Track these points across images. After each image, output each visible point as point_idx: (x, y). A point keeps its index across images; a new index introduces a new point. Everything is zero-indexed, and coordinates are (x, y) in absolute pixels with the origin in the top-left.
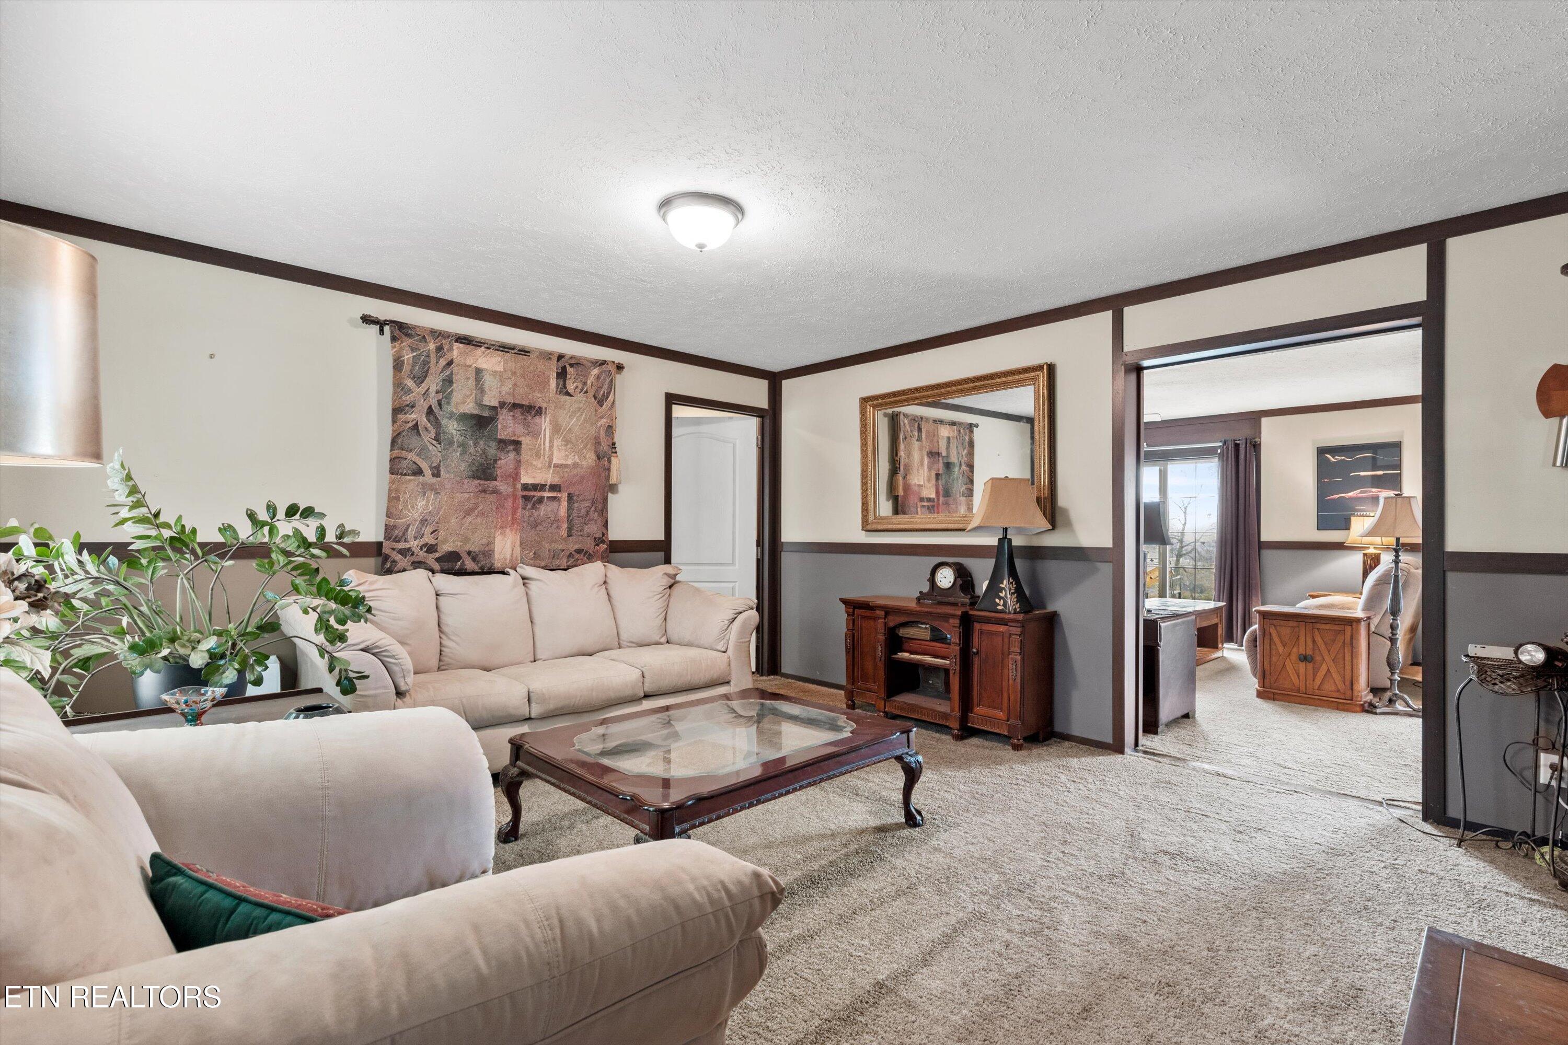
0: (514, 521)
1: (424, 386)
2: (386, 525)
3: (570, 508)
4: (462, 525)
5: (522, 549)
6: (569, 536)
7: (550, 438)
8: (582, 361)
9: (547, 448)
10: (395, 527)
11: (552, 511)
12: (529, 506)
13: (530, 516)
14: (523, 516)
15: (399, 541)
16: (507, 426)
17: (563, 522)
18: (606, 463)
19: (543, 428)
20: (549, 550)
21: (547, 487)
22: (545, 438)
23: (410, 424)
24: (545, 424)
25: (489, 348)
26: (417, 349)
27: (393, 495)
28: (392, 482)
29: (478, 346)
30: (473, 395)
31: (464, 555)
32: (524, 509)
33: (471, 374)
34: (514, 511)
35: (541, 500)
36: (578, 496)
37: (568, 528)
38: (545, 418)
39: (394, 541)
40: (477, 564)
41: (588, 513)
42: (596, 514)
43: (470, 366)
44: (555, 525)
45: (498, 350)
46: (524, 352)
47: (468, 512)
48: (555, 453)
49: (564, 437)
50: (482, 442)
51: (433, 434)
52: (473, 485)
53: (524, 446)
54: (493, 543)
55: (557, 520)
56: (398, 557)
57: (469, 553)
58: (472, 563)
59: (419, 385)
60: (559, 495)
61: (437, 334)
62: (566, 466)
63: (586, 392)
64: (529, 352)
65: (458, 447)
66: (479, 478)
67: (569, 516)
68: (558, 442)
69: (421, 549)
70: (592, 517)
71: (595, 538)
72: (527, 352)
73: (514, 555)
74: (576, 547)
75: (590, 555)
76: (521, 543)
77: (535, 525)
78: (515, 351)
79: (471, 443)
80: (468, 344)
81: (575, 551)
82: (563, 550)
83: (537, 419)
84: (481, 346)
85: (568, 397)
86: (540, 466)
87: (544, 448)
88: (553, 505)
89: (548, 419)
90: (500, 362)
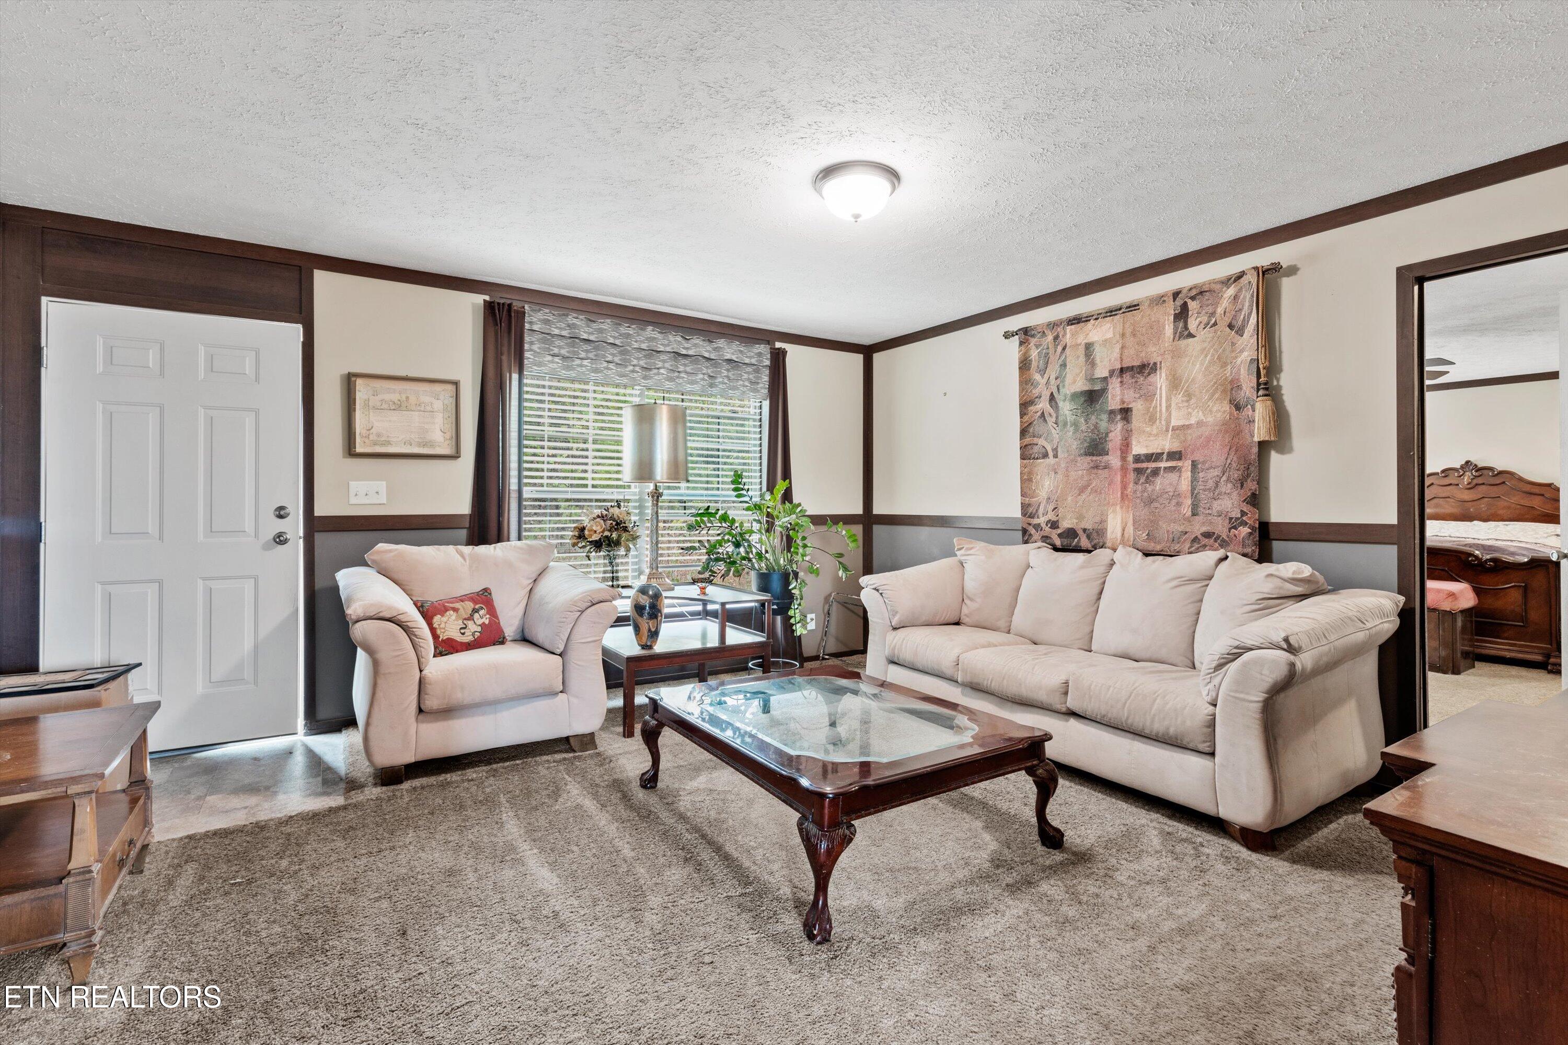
0: (1124, 497)
1: (1046, 376)
2: (1022, 503)
3: (1194, 480)
4: (1077, 502)
5: (1135, 529)
6: (1194, 514)
7: (1167, 397)
8: (1205, 288)
9: (1164, 409)
10: (1029, 505)
11: (1171, 484)
12: (1142, 480)
13: (1143, 491)
14: (1135, 492)
15: (1033, 517)
16: (1115, 396)
17: (1185, 497)
18: (1250, 413)
19: (1159, 386)
20: (1168, 532)
21: (1165, 456)
22: (1161, 397)
23: (1039, 414)
24: (1160, 381)
25: (1096, 319)
26: (1040, 345)
27: (1025, 477)
28: (1023, 467)
29: (1087, 321)
30: (1084, 372)
31: (1080, 533)
32: (1136, 483)
33: (1081, 351)
34: (1124, 487)
35: (1156, 472)
36: (1204, 463)
37: (1193, 504)
38: (1161, 373)
39: (1030, 517)
40: (1091, 542)
41: (1217, 484)
42: (1230, 485)
43: (1080, 344)
44: (1174, 502)
45: (1106, 317)
46: (1133, 307)
47: (1082, 490)
48: (1174, 413)
49: (1186, 391)
50: (1093, 417)
51: (1054, 419)
52: (1085, 462)
53: (1134, 412)
54: (1106, 521)
55: (1177, 495)
56: (1033, 531)
57: (1085, 530)
58: (1087, 540)
59: (1042, 376)
60: (1180, 464)
61: (1053, 325)
62: (1188, 427)
63: (1215, 324)
64: (1138, 305)
65: (1071, 426)
66: (1093, 455)
67: (1193, 489)
68: (1178, 398)
69: (1047, 525)
70: (1223, 490)
71: (1231, 519)
72: (1135, 306)
73: (1126, 535)
74: (1204, 529)
75: (1223, 540)
76: (1134, 522)
77: (1150, 501)
78: (1123, 310)
79: (1082, 420)
80: (1078, 323)
81: (1201, 534)
82: (1186, 533)
83: (1152, 378)
84: (1089, 320)
85: (1191, 340)
86: (1155, 432)
87: (1161, 410)
88: (1173, 476)
89: (1163, 375)
90: (1110, 328)
